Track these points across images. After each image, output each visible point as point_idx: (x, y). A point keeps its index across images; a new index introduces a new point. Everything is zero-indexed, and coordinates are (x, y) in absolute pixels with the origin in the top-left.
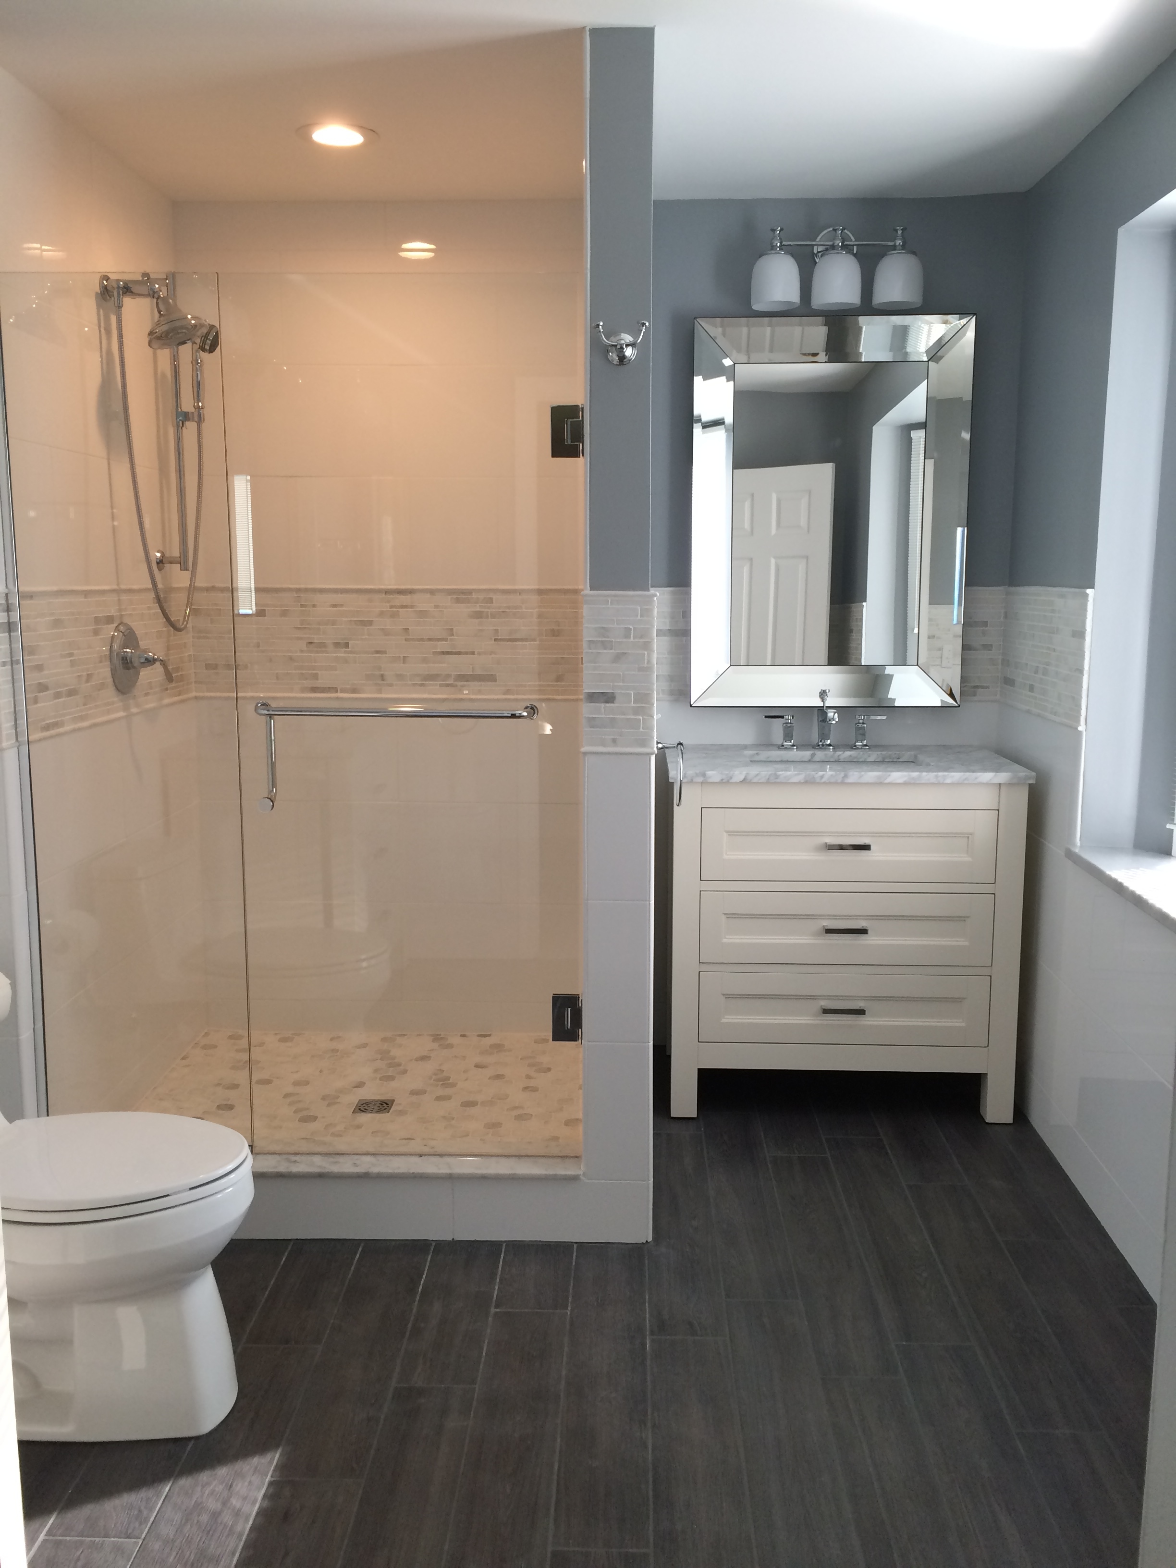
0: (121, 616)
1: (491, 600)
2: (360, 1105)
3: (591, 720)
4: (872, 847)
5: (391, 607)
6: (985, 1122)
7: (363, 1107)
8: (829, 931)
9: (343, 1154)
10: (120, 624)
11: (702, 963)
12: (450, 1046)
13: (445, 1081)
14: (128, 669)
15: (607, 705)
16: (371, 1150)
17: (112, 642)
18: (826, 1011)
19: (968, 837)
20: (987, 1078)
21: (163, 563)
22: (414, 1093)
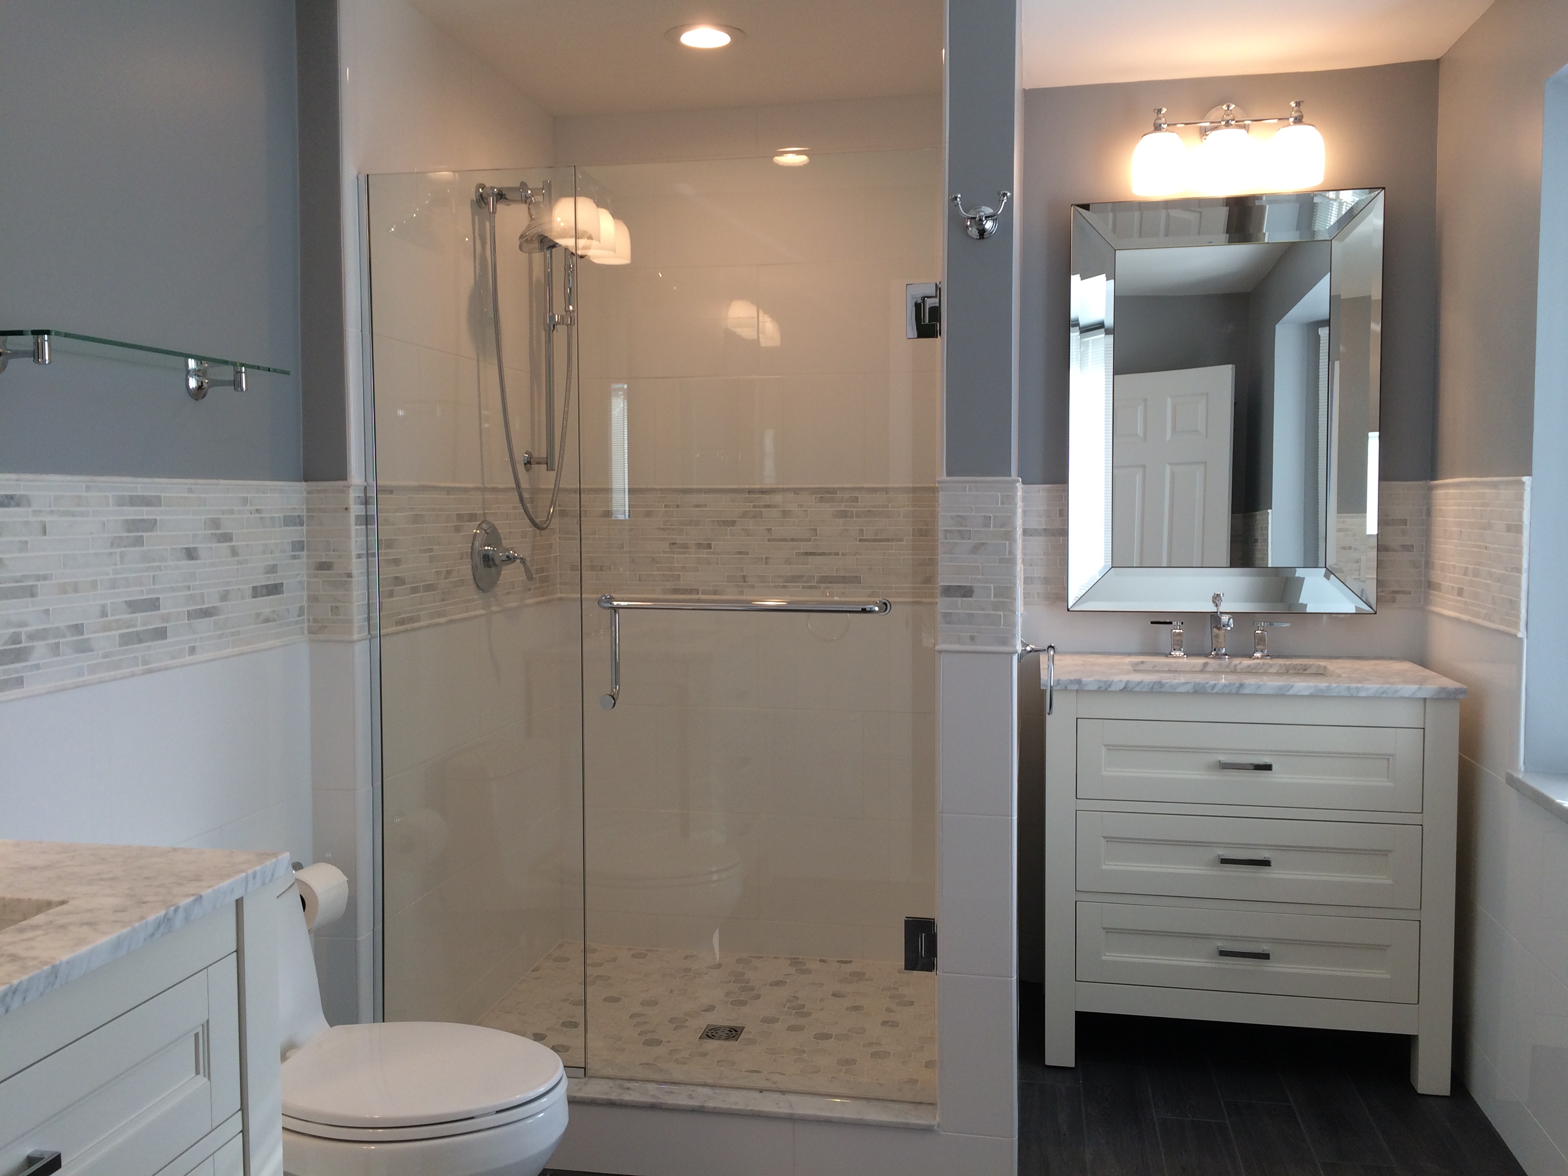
0: (485, 514)
1: (856, 500)
2: (708, 1031)
3: (946, 615)
4: (1274, 768)
5: (754, 507)
6: (1417, 1092)
7: (711, 1033)
8: (1225, 861)
9: (680, 1084)
10: (482, 523)
11: (1079, 891)
12: (808, 971)
13: (801, 1011)
14: (489, 567)
15: (964, 599)
16: (710, 1081)
17: (474, 540)
18: (1223, 953)
19: (1389, 759)
20: (1418, 1039)
21: (531, 464)
22: (765, 1020)
